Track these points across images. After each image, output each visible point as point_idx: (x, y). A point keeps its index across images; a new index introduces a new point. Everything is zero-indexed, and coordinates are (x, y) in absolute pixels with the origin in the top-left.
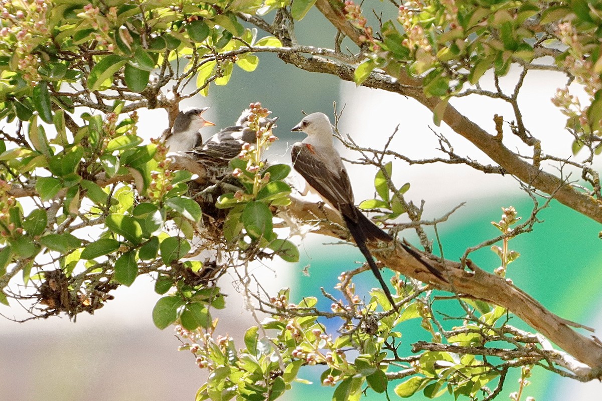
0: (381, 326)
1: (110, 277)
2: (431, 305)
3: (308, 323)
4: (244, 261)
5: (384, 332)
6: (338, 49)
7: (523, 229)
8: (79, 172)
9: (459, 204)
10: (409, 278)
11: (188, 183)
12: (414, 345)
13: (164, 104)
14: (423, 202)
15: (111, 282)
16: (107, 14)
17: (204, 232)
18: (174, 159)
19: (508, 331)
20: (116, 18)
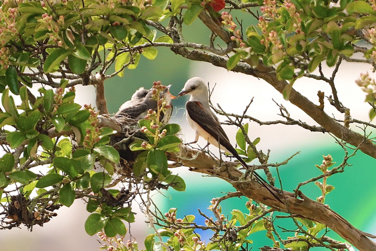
0: (238, 235)
1: (54, 201)
2: (273, 221)
3: (189, 233)
4: (147, 190)
5: (240, 239)
6: (212, 45)
7: (337, 170)
8: (37, 129)
9: (296, 153)
10: (258, 203)
11: (109, 136)
12: (261, 248)
13: (94, 82)
14: (269, 151)
15: (55, 204)
16: (58, 20)
17: (121, 170)
18: (100, 120)
19: (325, 240)
20: (63, 23)
